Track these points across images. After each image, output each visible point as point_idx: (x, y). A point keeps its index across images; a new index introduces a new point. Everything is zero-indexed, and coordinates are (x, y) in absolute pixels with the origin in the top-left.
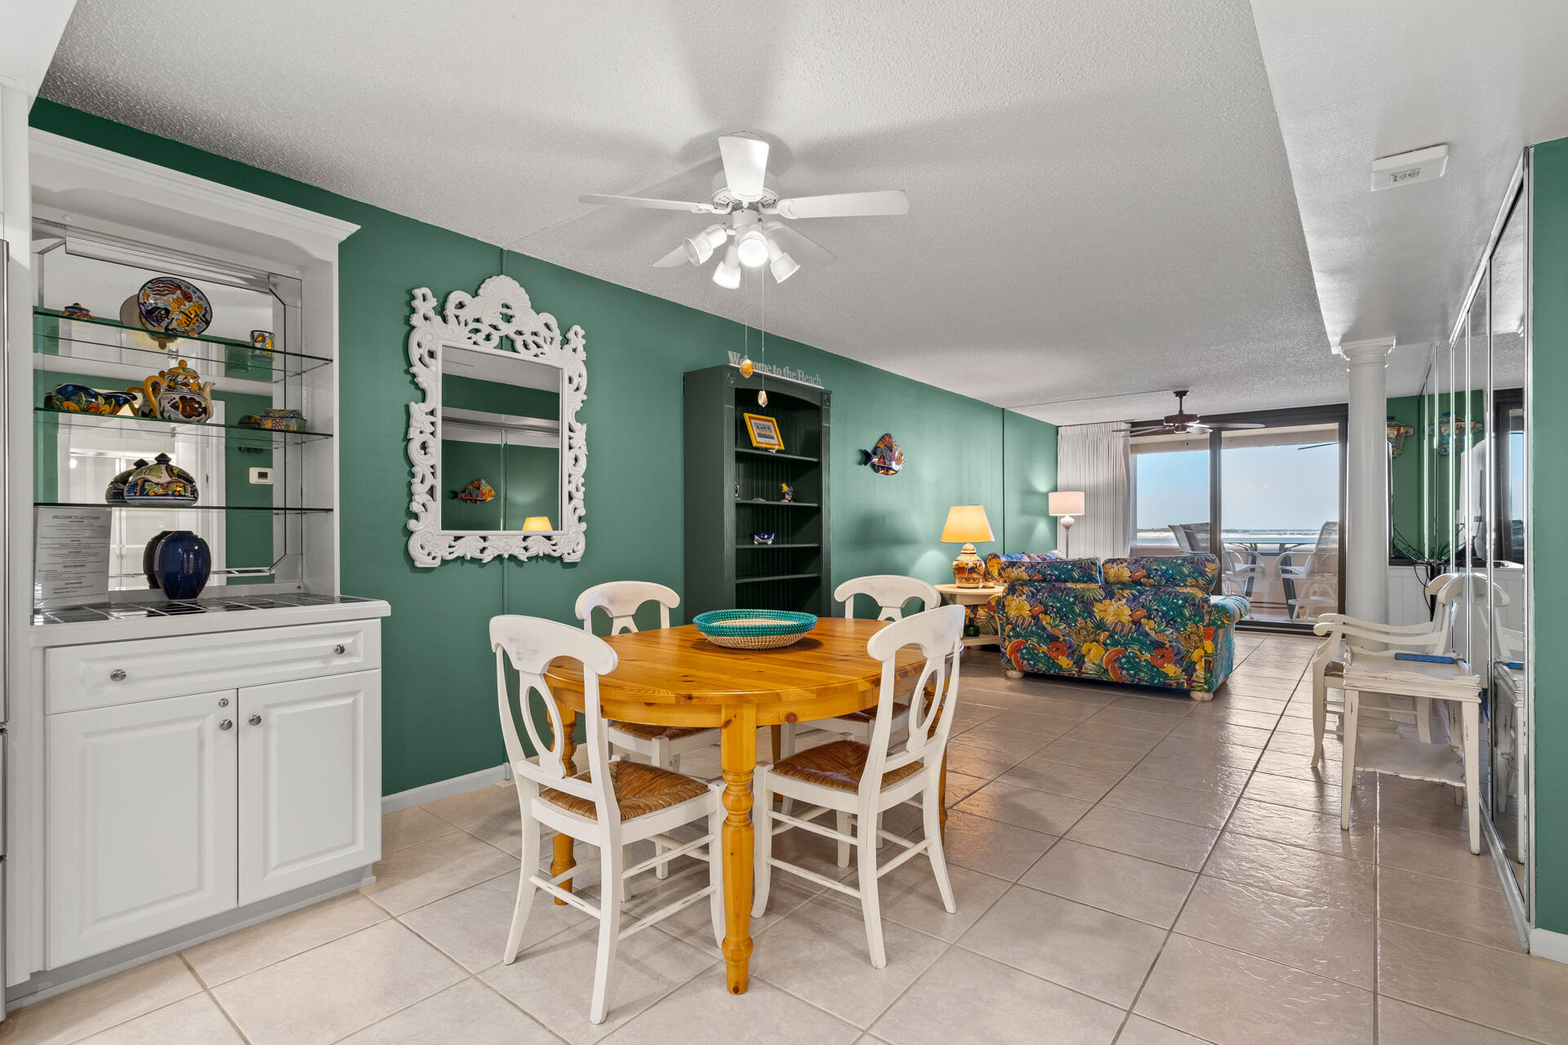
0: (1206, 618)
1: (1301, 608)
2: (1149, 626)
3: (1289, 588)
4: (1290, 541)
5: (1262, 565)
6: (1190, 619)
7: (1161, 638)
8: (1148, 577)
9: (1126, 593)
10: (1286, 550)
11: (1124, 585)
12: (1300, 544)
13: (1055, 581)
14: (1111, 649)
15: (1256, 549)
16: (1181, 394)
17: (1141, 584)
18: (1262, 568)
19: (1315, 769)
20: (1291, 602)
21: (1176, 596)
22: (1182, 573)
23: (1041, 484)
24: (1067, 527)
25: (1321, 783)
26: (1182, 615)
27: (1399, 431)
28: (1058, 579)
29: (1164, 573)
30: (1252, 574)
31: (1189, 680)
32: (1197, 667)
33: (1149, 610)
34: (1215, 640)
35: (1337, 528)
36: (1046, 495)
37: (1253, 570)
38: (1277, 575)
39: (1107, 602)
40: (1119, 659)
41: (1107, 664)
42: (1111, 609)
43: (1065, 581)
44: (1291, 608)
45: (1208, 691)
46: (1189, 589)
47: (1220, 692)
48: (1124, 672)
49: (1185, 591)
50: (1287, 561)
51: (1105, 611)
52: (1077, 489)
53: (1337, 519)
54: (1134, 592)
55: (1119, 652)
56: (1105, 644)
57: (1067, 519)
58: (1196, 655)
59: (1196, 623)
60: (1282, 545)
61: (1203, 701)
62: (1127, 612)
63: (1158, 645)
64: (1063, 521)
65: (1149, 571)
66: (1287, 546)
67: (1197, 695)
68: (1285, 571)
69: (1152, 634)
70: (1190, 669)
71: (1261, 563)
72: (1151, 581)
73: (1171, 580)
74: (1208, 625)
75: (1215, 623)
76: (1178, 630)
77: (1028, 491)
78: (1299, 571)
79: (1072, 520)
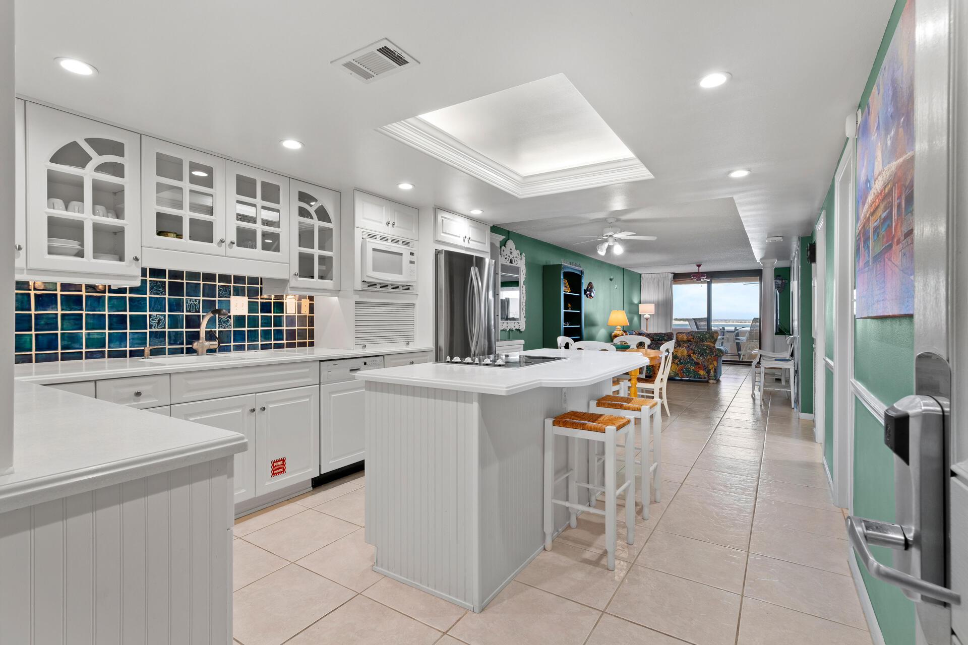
0: (715, 353)
1: (744, 355)
2: (694, 357)
3: (739, 347)
4: (739, 326)
5: (728, 336)
6: (708, 354)
7: (698, 361)
8: (693, 339)
9: (685, 345)
10: (737, 330)
11: (684, 342)
12: (743, 327)
13: (658, 340)
14: (680, 366)
15: (724, 329)
16: (699, 266)
17: (690, 341)
18: (727, 338)
19: (752, 397)
20: (739, 352)
21: (704, 346)
22: (705, 337)
23: (636, 301)
24: (647, 319)
25: (754, 399)
26: (706, 352)
27: (782, 281)
28: (659, 340)
29: (699, 337)
30: (723, 340)
31: (708, 376)
32: (711, 371)
33: (694, 351)
34: (717, 361)
35: (759, 321)
36: (637, 305)
37: (723, 339)
38: (734, 341)
39: (678, 348)
40: (682, 370)
41: (678, 371)
42: (680, 351)
43: (661, 341)
44: (739, 355)
45: (715, 380)
46: (708, 343)
47: (718, 381)
48: (685, 374)
49: (707, 343)
50: (738, 335)
51: (677, 351)
52: (650, 302)
53: (758, 317)
54: (688, 344)
55: (682, 367)
56: (677, 364)
57: (647, 316)
58: (711, 367)
59: (711, 355)
60: (736, 328)
61: (713, 383)
62: (686, 352)
63: (697, 364)
64: (645, 316)
65: (694, 336)
66: (737, 328)
67: (711, 381)
68: (737, 339)
69: (695, 359)
70: (708, 372)
71: (727, 335)
72: (694, 340)
73: (702, 340)
74: (715, 356)
75: (717, 355)
76: (704, 358)
77: (631, 303)
78: (743, 339)
79: (649, 316)
